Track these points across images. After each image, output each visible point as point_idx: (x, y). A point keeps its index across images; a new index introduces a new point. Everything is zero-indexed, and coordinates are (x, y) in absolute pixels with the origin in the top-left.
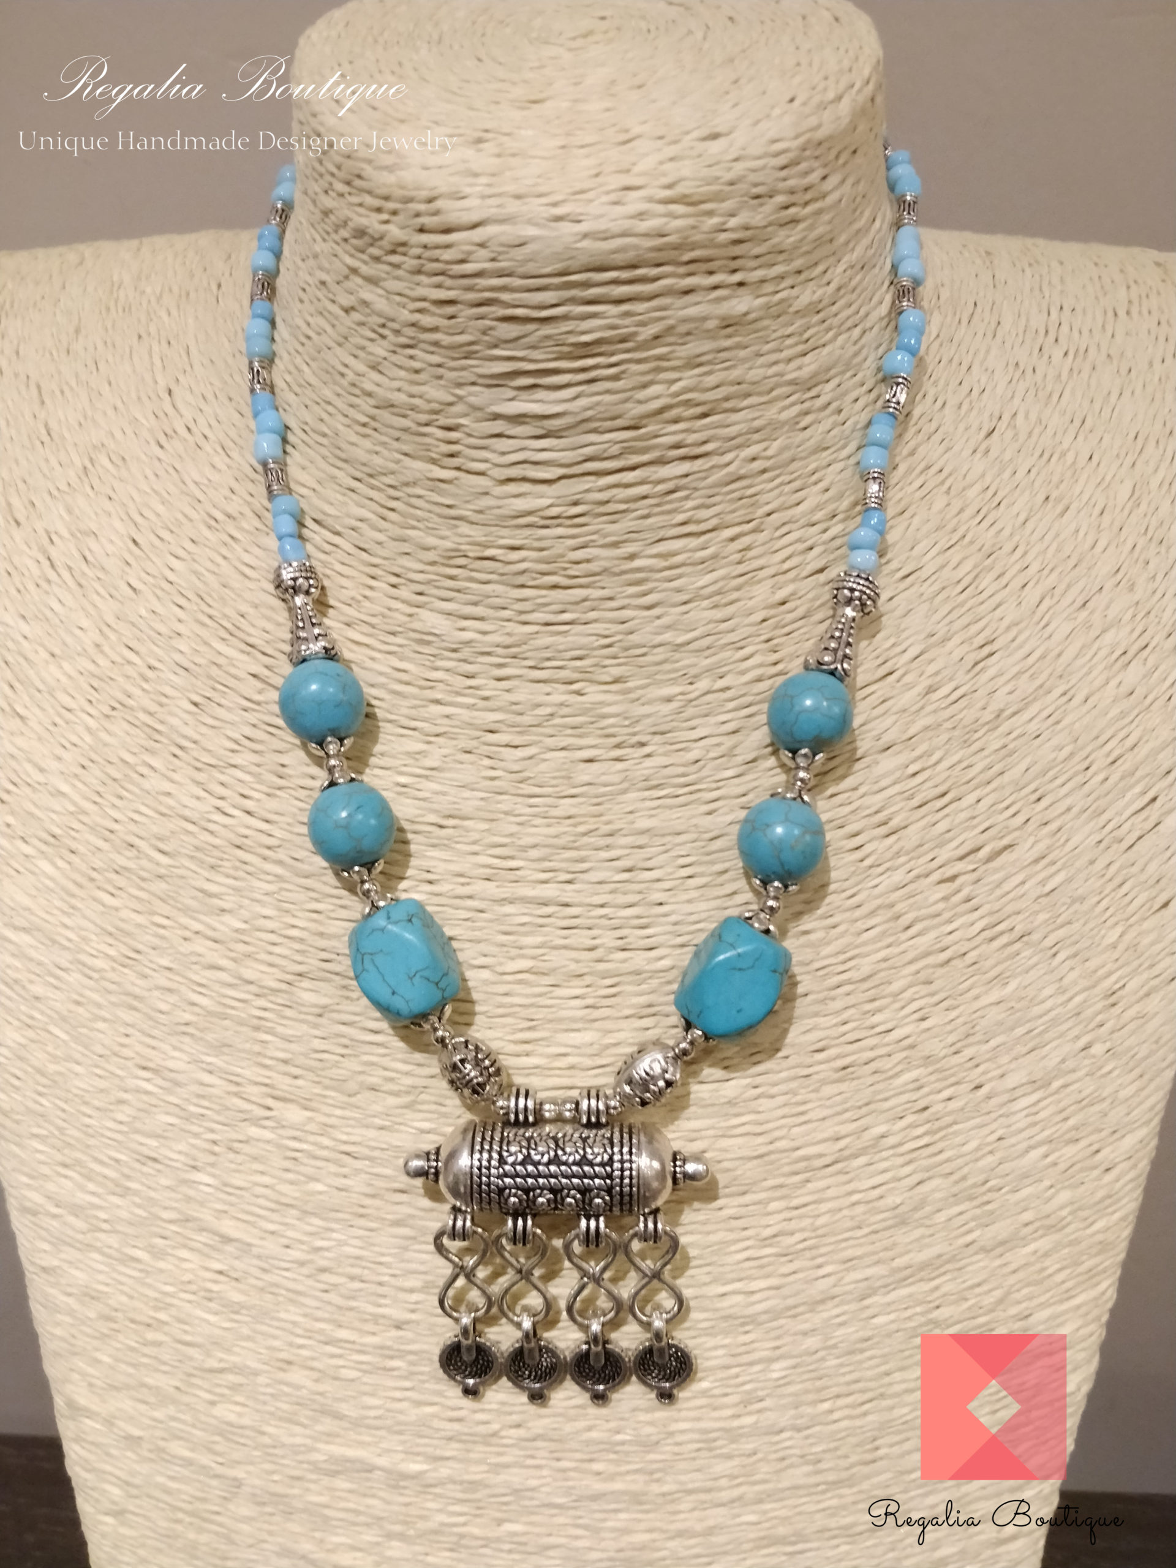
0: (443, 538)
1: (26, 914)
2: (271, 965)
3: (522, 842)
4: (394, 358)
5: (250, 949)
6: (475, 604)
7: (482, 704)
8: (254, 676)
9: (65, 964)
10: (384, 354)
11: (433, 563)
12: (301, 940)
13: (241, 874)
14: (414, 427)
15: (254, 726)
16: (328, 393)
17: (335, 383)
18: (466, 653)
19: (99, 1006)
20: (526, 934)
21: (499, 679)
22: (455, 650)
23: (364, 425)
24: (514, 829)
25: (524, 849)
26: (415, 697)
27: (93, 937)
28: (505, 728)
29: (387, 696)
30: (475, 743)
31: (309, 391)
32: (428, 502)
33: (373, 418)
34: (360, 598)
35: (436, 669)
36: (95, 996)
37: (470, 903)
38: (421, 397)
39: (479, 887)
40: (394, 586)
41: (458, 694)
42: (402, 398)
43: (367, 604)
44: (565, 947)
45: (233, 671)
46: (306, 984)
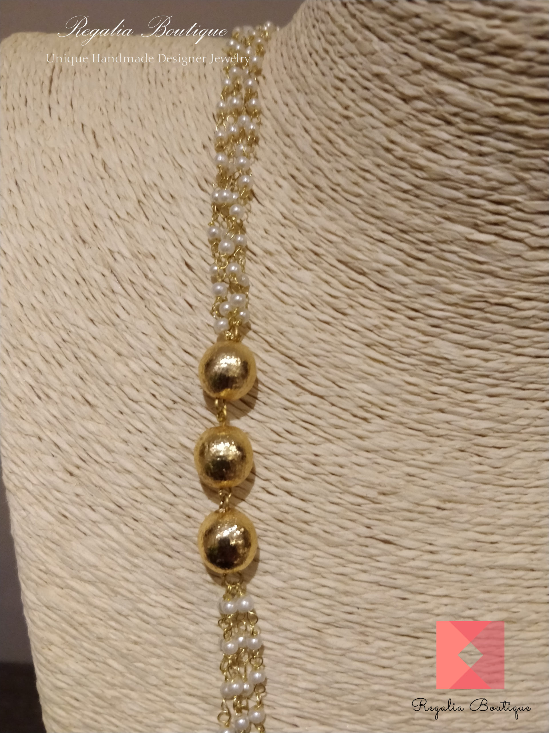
0: (468, 286)
1: (93, 570)
2: (303, 616)
3: (500, 522)
4: (459, 142)
5: (288, 603)
6: (484, 338)
7: (477, 414)
8: (293, 382)
9: (126, 611)
10: (447, 137)
11: (455, 305)
12: (330, 597)
13: (282, 542)
14: (466, 199)
15: (293, 422)
16: (366, 163)
17: (378, 156)
18: (468, 374)
19: (155, 646)
20: (502, 592)
21: (491, 396)
22: (460, 372)
23: (405, 192)
24: (497, 511)
25: (503, 527)
26: (424, 406)
27: (151, 590)
28: (491, 434)
29: (400, 404)
30: (468, 444)
31: (344, 160)
32: (460, 257)
33: (418, 187)
34: (382, 326)
35: (441, 385)
36: (152, 638)
37: (462, 569)
38: (480, 175)
39: (468, 556)
40: (411, 318)
41: (458, 405)
42: (460, 174)
43: (387, 331)
44: (529, 602)
45: (277, 377)
46: (332, 631)
